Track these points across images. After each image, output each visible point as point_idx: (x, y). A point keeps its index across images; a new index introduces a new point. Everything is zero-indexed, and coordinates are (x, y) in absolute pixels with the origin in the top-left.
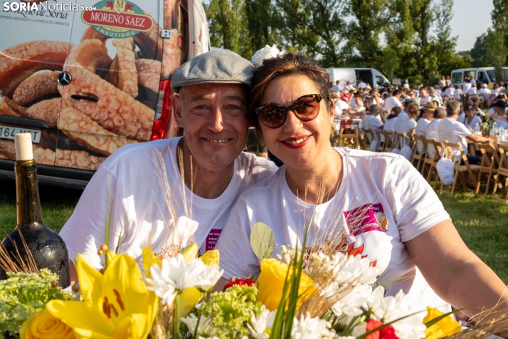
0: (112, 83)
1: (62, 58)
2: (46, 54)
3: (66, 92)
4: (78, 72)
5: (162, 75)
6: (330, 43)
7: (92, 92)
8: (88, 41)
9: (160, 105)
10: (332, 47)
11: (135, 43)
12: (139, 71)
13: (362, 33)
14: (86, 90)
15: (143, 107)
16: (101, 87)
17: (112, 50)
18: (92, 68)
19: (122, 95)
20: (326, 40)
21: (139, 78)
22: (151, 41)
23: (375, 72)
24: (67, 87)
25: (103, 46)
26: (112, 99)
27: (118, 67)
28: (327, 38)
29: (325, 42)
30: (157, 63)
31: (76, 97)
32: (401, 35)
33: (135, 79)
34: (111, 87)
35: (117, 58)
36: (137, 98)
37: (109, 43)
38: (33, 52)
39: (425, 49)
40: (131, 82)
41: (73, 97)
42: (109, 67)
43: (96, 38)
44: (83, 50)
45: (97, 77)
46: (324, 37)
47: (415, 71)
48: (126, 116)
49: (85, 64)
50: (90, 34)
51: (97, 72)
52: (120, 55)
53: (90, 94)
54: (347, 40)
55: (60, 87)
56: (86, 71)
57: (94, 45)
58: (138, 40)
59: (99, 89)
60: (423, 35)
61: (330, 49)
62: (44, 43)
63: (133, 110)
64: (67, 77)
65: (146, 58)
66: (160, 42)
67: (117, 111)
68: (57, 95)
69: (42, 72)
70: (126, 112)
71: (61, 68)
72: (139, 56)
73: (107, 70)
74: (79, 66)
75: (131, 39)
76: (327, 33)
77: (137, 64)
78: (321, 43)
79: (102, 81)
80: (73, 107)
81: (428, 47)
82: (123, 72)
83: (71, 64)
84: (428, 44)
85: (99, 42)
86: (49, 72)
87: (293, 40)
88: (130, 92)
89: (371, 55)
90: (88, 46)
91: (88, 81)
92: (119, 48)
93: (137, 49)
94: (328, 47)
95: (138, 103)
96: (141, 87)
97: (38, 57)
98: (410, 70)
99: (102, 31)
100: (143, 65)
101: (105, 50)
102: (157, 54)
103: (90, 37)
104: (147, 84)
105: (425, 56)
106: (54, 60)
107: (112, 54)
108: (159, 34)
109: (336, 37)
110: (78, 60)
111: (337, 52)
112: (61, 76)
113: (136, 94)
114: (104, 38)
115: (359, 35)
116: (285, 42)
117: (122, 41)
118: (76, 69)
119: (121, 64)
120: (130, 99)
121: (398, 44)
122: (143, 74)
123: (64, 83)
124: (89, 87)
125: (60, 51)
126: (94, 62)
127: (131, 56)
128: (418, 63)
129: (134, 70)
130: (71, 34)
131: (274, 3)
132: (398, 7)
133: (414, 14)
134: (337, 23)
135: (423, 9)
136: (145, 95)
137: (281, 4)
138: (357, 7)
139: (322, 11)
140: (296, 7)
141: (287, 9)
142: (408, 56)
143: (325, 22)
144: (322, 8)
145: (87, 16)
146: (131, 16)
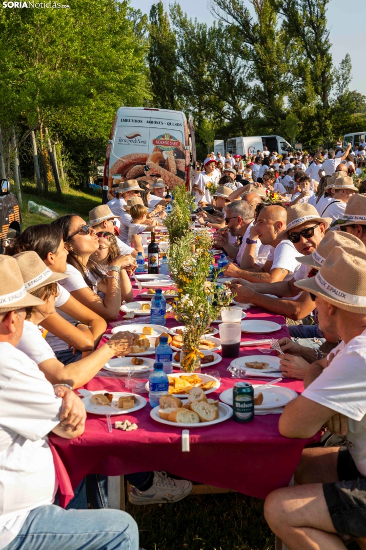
0: (166, 169)
1: (145, 160)
2: (139, 158)
3: (148, 174)
4: (152, 165)
5: (185, 165)
6: (236, 109)
7: (158, 173)
8: (155, 153)
9: (186, 177)
10: (239, 113)
11: (174, 152)
12: (176, 163)
13: (266, 97)
14: (156, 173)
15: (179, 178)
16: (162, 171)
17: (165, 156)
18: (157, 163)
19: (170, 174)
20: (232, 105)
21: (177, 167)
22: (181, 151)
23: (280, 140)
24: (148, 172)
25: (162, 154)
26: (167, 176)
27: (168, 163)
28: (234, 104)
29: (232, 107)
30: (183, 160)
31: (152, 176)
32: (304, 99)
33: (175, 167)
34: (166, 171)
35: (167, 159)
36: (176, 175)
37: (164, 153)
38: (133, 158)
39: (326, 111)
40: (173, 168)
41: (151, 175)
42: (164, 163)
43: (159, 151)
44: (154, 156)
45: (160, 167)
46: (230, 103)
47: (318, 133)
48: (173, 182)
49: (155, 162)
50: (156, 149)
51: (160, 165)
52: (169, 158)
53: (157, 174)
54: (253, 105)
55: (145, 172)
56: (155, 165)
57: (157, 154)
58: (175, 151)
59: (161, 172)
60: (324, 98)
61: (237, 114)
62: (137, 154)
63: (175, 180)
64: (148, 167)
65: (179, 158)
66: (184, 151)
67: (169, 180)
68: (144, 175)
69: (137, 166)
70: (172, 181)
71: (145, 164)
72: (176, 157)
73: (163, 164)
74: (152, 163)
75: (173, 151)
76: (234, 98)
77: (175, 161)
78: (226, 107)
79: (162, 169)
80: (151, 179)
81: (329, 110)
82: (170, 164)
83: (149, 162)
84: (329, 107)
85: (160, 152)
86: (140, 166)
87: (199, 106)
88: (174, 173)
89: (276, 120)
90: (156, 155)
91: (157, 169)
92: (168, 155)
93: (175, 155)
94: (234, 112)
95: (177, 177)
96: (178, 170)
97: (135, 160)
98: (313, 132)
99: (161, 148)
100: (178, 161)
101: (163, 156)
102: (184, 157)
103: (156, 151)
104: (180, 169)
105: (326, 118)
106: (143, 161)
107: (165, 158)
108: (184, 148)
109: (242, 102)
110: (152, 160)
111: (244, 117)
112: (145, 167)
113: (176, 173)
114: (162, 151)
115: (264, 99)
116: (191, 108)
117: (169, 152)
118: (151, 164)
119: (169, 161)
120: (174, 175)
121: (301, 108)
122: (178, 165)
123: (147, 170)
124: (157, 171)
125: (144, 157)
126: (158, 161)
127: (173, 158)
128: (320, 125)
129: (175, 163)
130: (148, 150)
131: (180, 71)
132: (300, 71)
133: (315, 79)
134: (242, 89)
135: (323, 73)
136: (180, 174)
137: (186, 72)
138: (261, 71)
139: (228, 77)
140: (202, 74)
141: (192, 77)
142: (310, 119)
143: (231, 88)
144: (228, 75)
145: (154, 142)
146: (172, 141)
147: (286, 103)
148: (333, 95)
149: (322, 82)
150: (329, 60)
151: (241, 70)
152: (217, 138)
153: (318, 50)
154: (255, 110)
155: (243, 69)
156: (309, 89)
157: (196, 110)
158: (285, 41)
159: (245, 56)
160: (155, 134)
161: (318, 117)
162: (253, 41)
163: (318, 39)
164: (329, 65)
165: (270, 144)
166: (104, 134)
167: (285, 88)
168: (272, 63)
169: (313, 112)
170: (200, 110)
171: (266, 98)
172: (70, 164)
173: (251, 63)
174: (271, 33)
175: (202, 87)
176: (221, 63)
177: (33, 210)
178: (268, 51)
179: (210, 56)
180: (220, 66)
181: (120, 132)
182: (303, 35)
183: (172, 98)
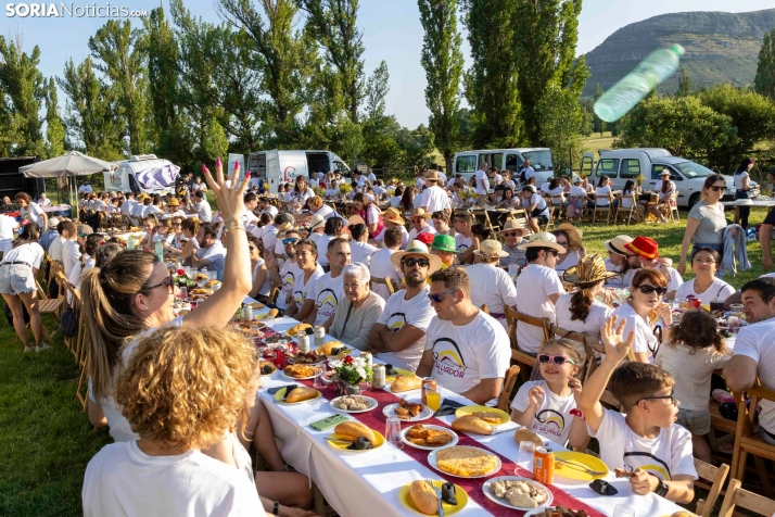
6: (245, 124)
20: (239, 119)
23: (333, 157)
28: (242, 118)
29: (239, 122)
46: (238, 116)
54: (262, 122)
60: (351, 114)
76: (242, 112)
78: (234, 121)
87: (202, 121)
109: (251, 117)
116: (194, 123)
131: (180, 76)
134: (251, 103)
135: (352, 82)
138: (272, 85)
139: (236, 86)
140: (206, 81)
141: (194, 84)
143: (239, 103)
144: (235, 84)
150: (361, 67)
151: (252, 79)
153: (346, 55)
154: (265, 127)
155: (254, 80)
157: (199, 126)
159: (255, 66)
163: (347, 42)
170: (203, 126)
173: (261, 74)
175: (207, 98)
176: (229, 70)
180: (227, 74)
183: (173, 111)
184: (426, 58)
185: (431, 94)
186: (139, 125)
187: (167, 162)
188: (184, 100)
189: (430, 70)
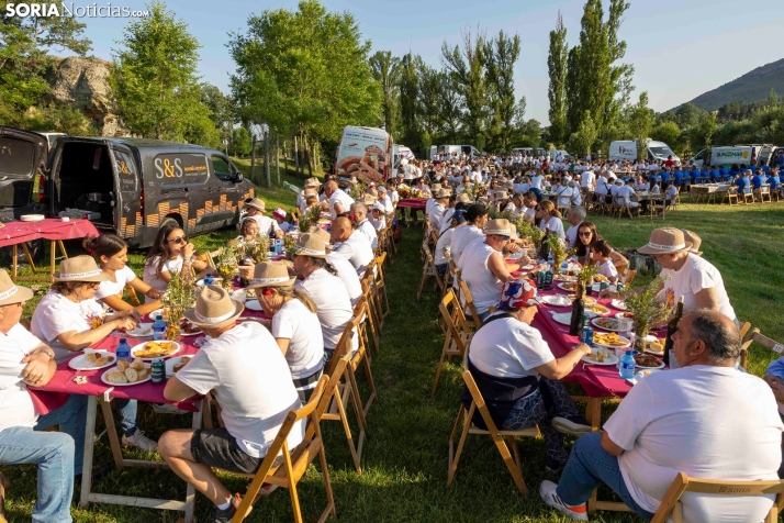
0: (372, 167)
2: (355, 159)
3: (360, 169)
6: (452, 126)
7: (367, 169)
8: (366, 156)
9: (384, 173)
10: (453, 128)
14: (365, 169)
15: (380, 174)
16: (369, 168)
19: (374, 170)
21: (379, 166)
23: (473, 148)
25: (370, 158)
26: (372, 171)
27: (374, 163)
28: (450, 122)
29: (449, 125)
30: (383, 162)
32: (494, 123)
34: (372, 169)
36: (378, 172)
37: (372, 157)
38: (352, 158)
39: (508, 132)
40: (377, 168)
41: (363, 171)
43: (368, 155)
44: (365, 159)
45: (368, 166)
46: (448, 122)
49: (365, 162)
50: (366, 154)
51: (368, 164)
54: (462, 124)
56: (365, 164)
58: (379, 157)
60: (507, 124)
61: (452, 130)
62: (354, 156)
63: (377, 175)
64: (361, 165)
66: (384, 157)
67: (373, 174)
69: (354, 164)
70: (375, 175)
71: (359, 163)
73: (371, 164)
75: (377, 156)
76: (451, 119)
78: (446, 124)
83: (361, 162)
84: (509, 129)
86: (356, 164)
88: (377, 170)
91: (366, 167)
92: (374, 158)
93: (379, 159)
94: (450, 128)
97: (353, 160)
100: (380, 163)
102: (384, 160)
104: (381, 168)
106: (357, 161)
107: (372, 160)
109: (456, 122)
110: (363, 161)
111: (455, 132)
112: (359, 165)
114: (370, 156)
118: (363, 163)
121: (491, 129)
123: (360, 167)
125: (359, 159)
126: (368, 162)
127: (377, 160)
129: (378, 164)
130: (361, 154)
131: (418, 99)
132: (493, 105)
133: (502, 111)
134: (457, 113)
135: (508, 107)
136: (381, 171)
137: (422, 100)
138: (470, 104)
139: (448, 104)
140: (432, 102)
141: (426, 103)
142: (497, 136)
143: (449, 112)
144: (448, 103)
145: (366, 150)
146: (377, 150)
147: (483, 126)
148: (513, 122)
149: (506, 113)
150: (513, 98)
151: (457, 101)
152: (433, 144)
153: (507, 92)
154: (463, 127)
155: (459, 100)
156: (498, 117)
158: (487, 84)
159: (461, 93)
160: (367, 144)
161: (502, 135)
162: (466, 83)
163: (506, 85)
164: (512, 102)
165: (466, 150)
166: (336, 138)
167: (484, 114)
168: (477, 99)
169: (499, 132)
171: (470, 120)
172: (324, 158)
173: (463, 97)
174: (478, 79)
175: (431, 110)
176: (444, 95)
177: (287, 187)
178: (474, 90)
179: (438, 91)
180: (444, 98)
181: (344, 142)
182: (497, 82)
183: (413, 118)
184: (550, 94)
185: (551, 113)
186: (393, 121)
187: (408, 149)
188: (420, 111)
189: (552, 100)
